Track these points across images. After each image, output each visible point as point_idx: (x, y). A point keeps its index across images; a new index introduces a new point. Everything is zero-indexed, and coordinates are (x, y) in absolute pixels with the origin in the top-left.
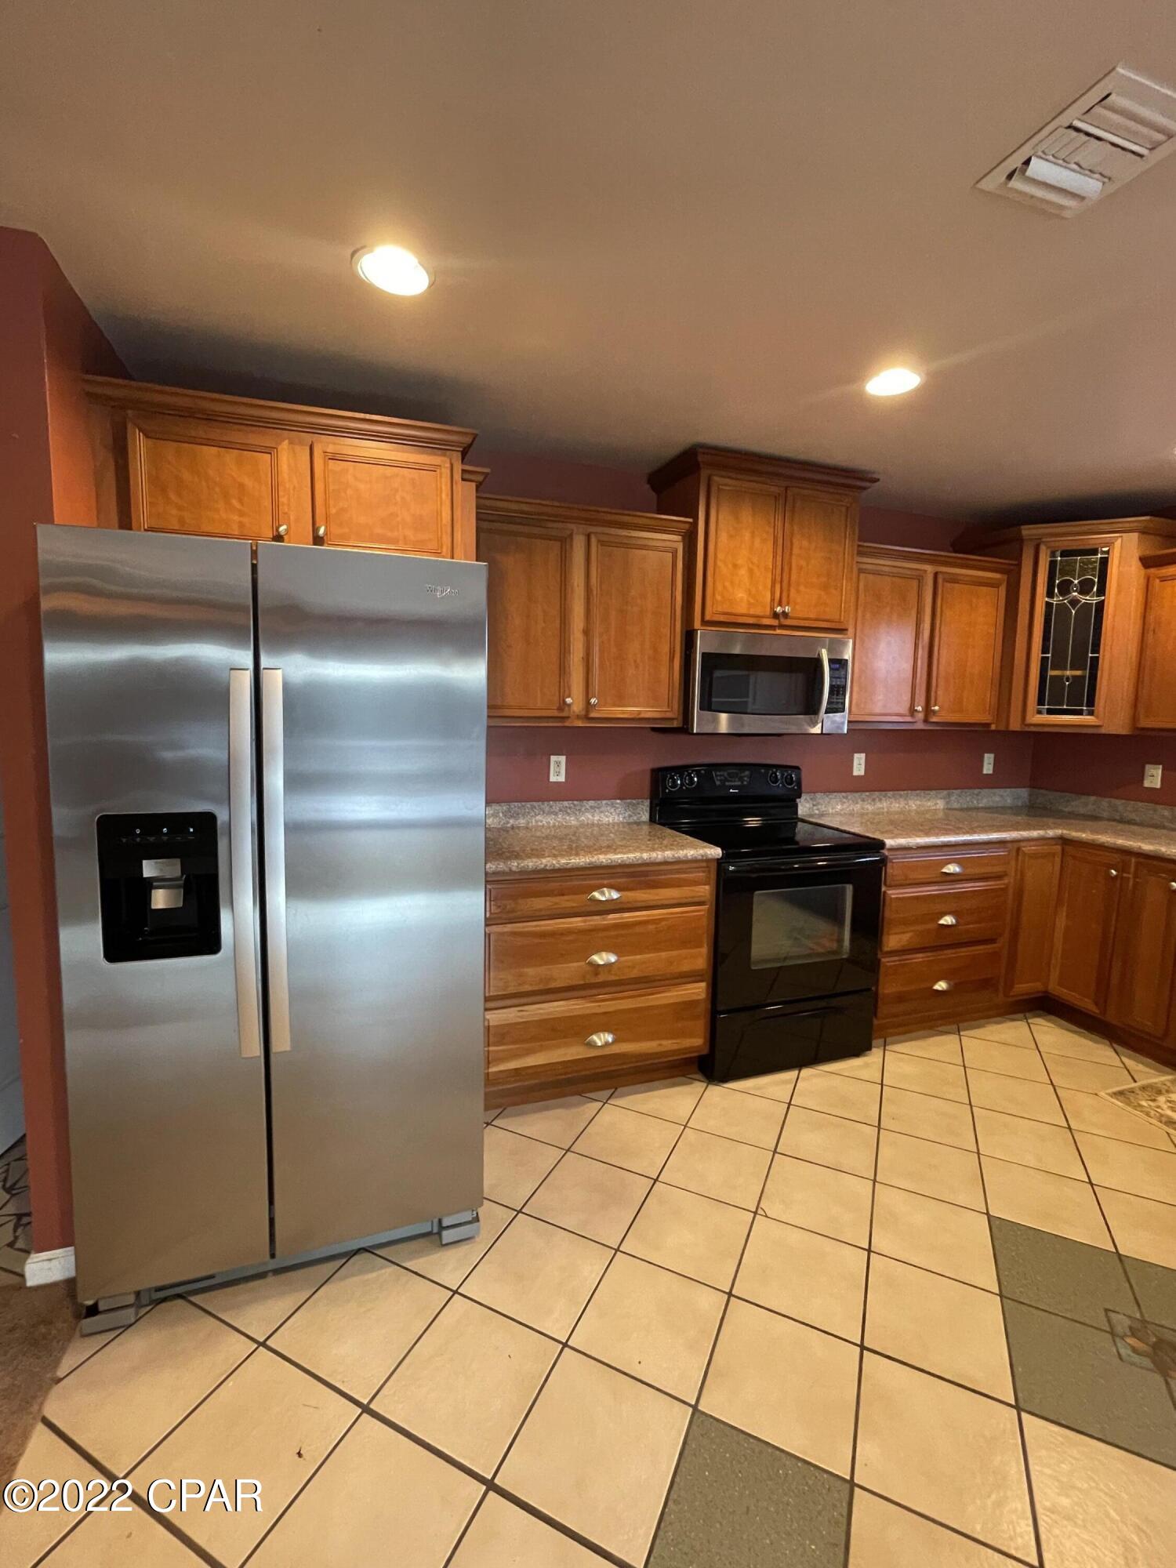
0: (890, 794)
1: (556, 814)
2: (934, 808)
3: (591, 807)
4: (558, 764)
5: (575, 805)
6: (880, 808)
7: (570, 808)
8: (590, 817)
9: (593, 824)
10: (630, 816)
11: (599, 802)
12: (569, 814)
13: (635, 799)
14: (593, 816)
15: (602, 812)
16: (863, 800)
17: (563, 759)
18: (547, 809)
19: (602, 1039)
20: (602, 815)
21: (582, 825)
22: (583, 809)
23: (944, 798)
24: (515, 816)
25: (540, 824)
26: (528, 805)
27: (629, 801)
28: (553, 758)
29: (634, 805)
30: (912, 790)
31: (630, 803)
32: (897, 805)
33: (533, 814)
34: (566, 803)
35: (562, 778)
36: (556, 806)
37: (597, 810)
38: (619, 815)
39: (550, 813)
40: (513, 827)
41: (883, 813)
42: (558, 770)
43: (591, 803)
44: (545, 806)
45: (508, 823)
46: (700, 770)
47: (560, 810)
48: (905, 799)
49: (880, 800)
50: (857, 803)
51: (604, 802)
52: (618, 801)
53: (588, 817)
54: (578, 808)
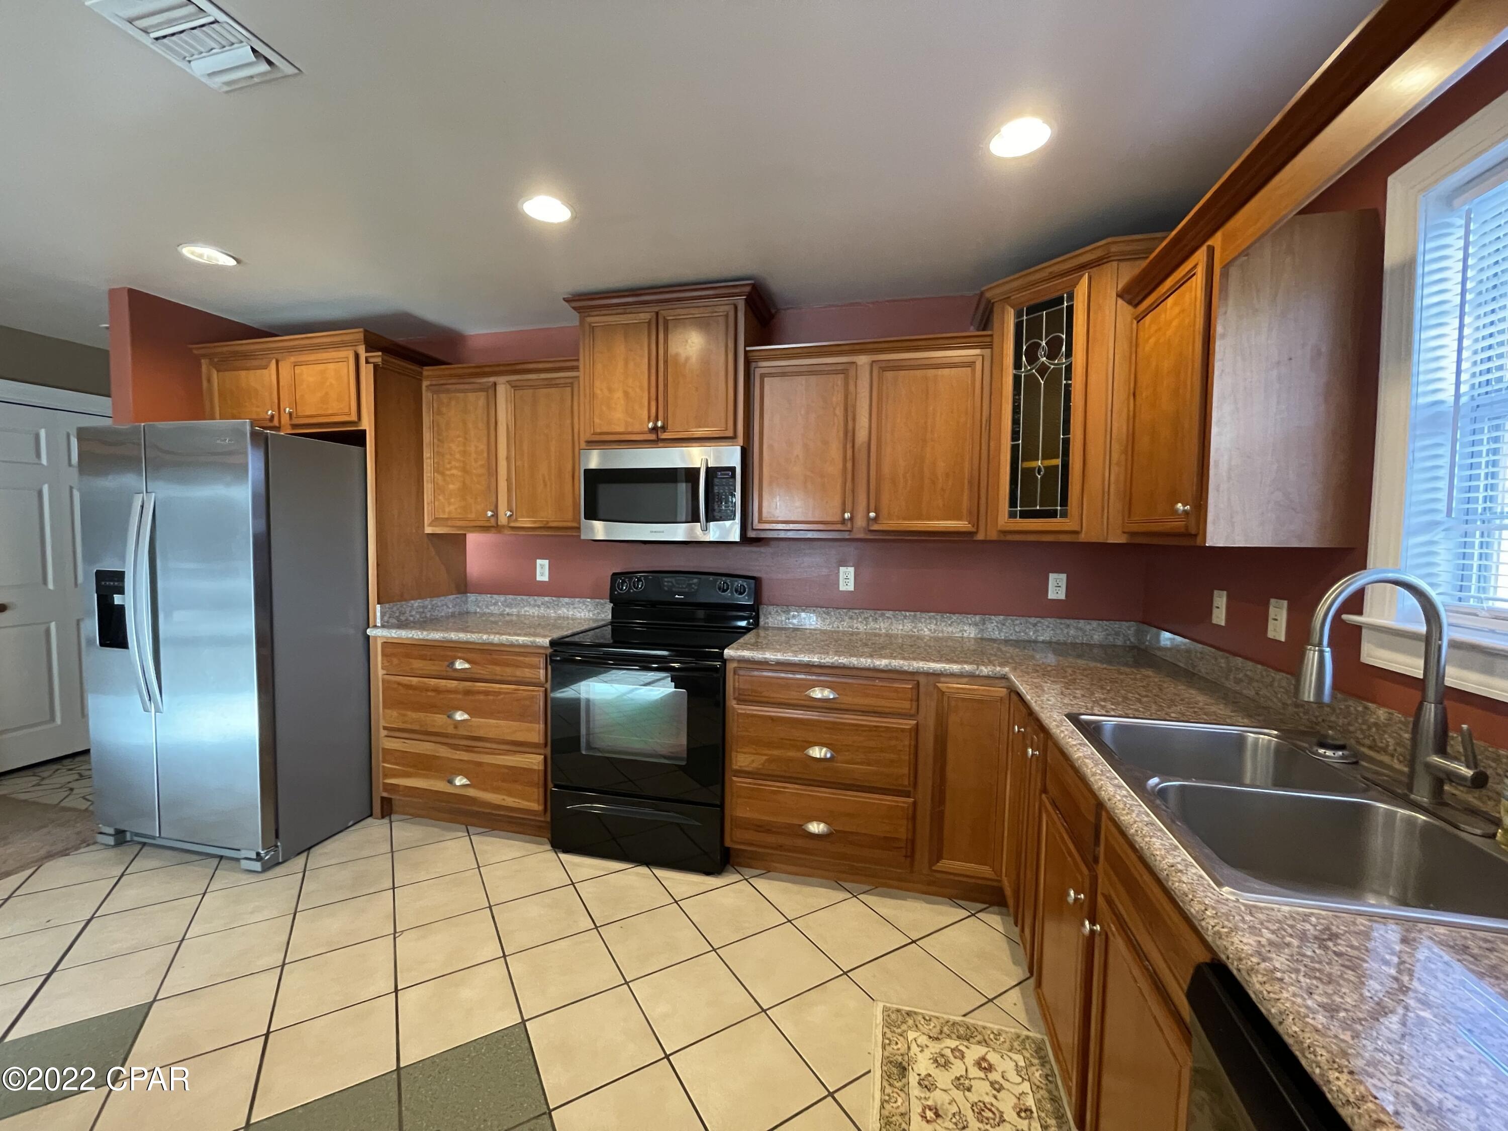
0: (889, 614)
1: (539, 606)
2: (960, 635)
3: (567, 603)
4: (542, 566)
5: (553, 601)
6: (875, 629)
7: (550, 603)
8: (565, 611)
9: (568, 618)
10: (599, 613)
11: (572, 599)
12: (548, 607)
13: (602, 599)
14: (568, 611)
15: (575, 608)
16: (851, 618)
17: (546, 562)
18: (532, 602)
19: (460, 781)
20: (575, 610)
21: (559, 618)
22: (560, 604)
23: (976, 624)
24: (510, 606)
25: (527, 613)
26: (519, 598)
27: (597, 600)
28: (539, 562)
29: (602, 604)
30: (922, 611)
31: (598, 603)
32: (901, 627)
33: (522, 605)
34: (546, 599)
35: (546, 578)
36: (539, 600)
37: (572, 606)
38: (589, 611)
39: (535, 606)
40: (508, 614)
41: (880, 635)
42: (542, 571)
43: (567, 600)
44: (531, 599)
45: (505, 610)
46: (648, 576)
47: (542, 604)
48: (913, 622)
49: (875, 620)
50: (843, 621)
51: (577, 600)
52: (589, 600)
53: (563, 611)
54: (556, 603)
